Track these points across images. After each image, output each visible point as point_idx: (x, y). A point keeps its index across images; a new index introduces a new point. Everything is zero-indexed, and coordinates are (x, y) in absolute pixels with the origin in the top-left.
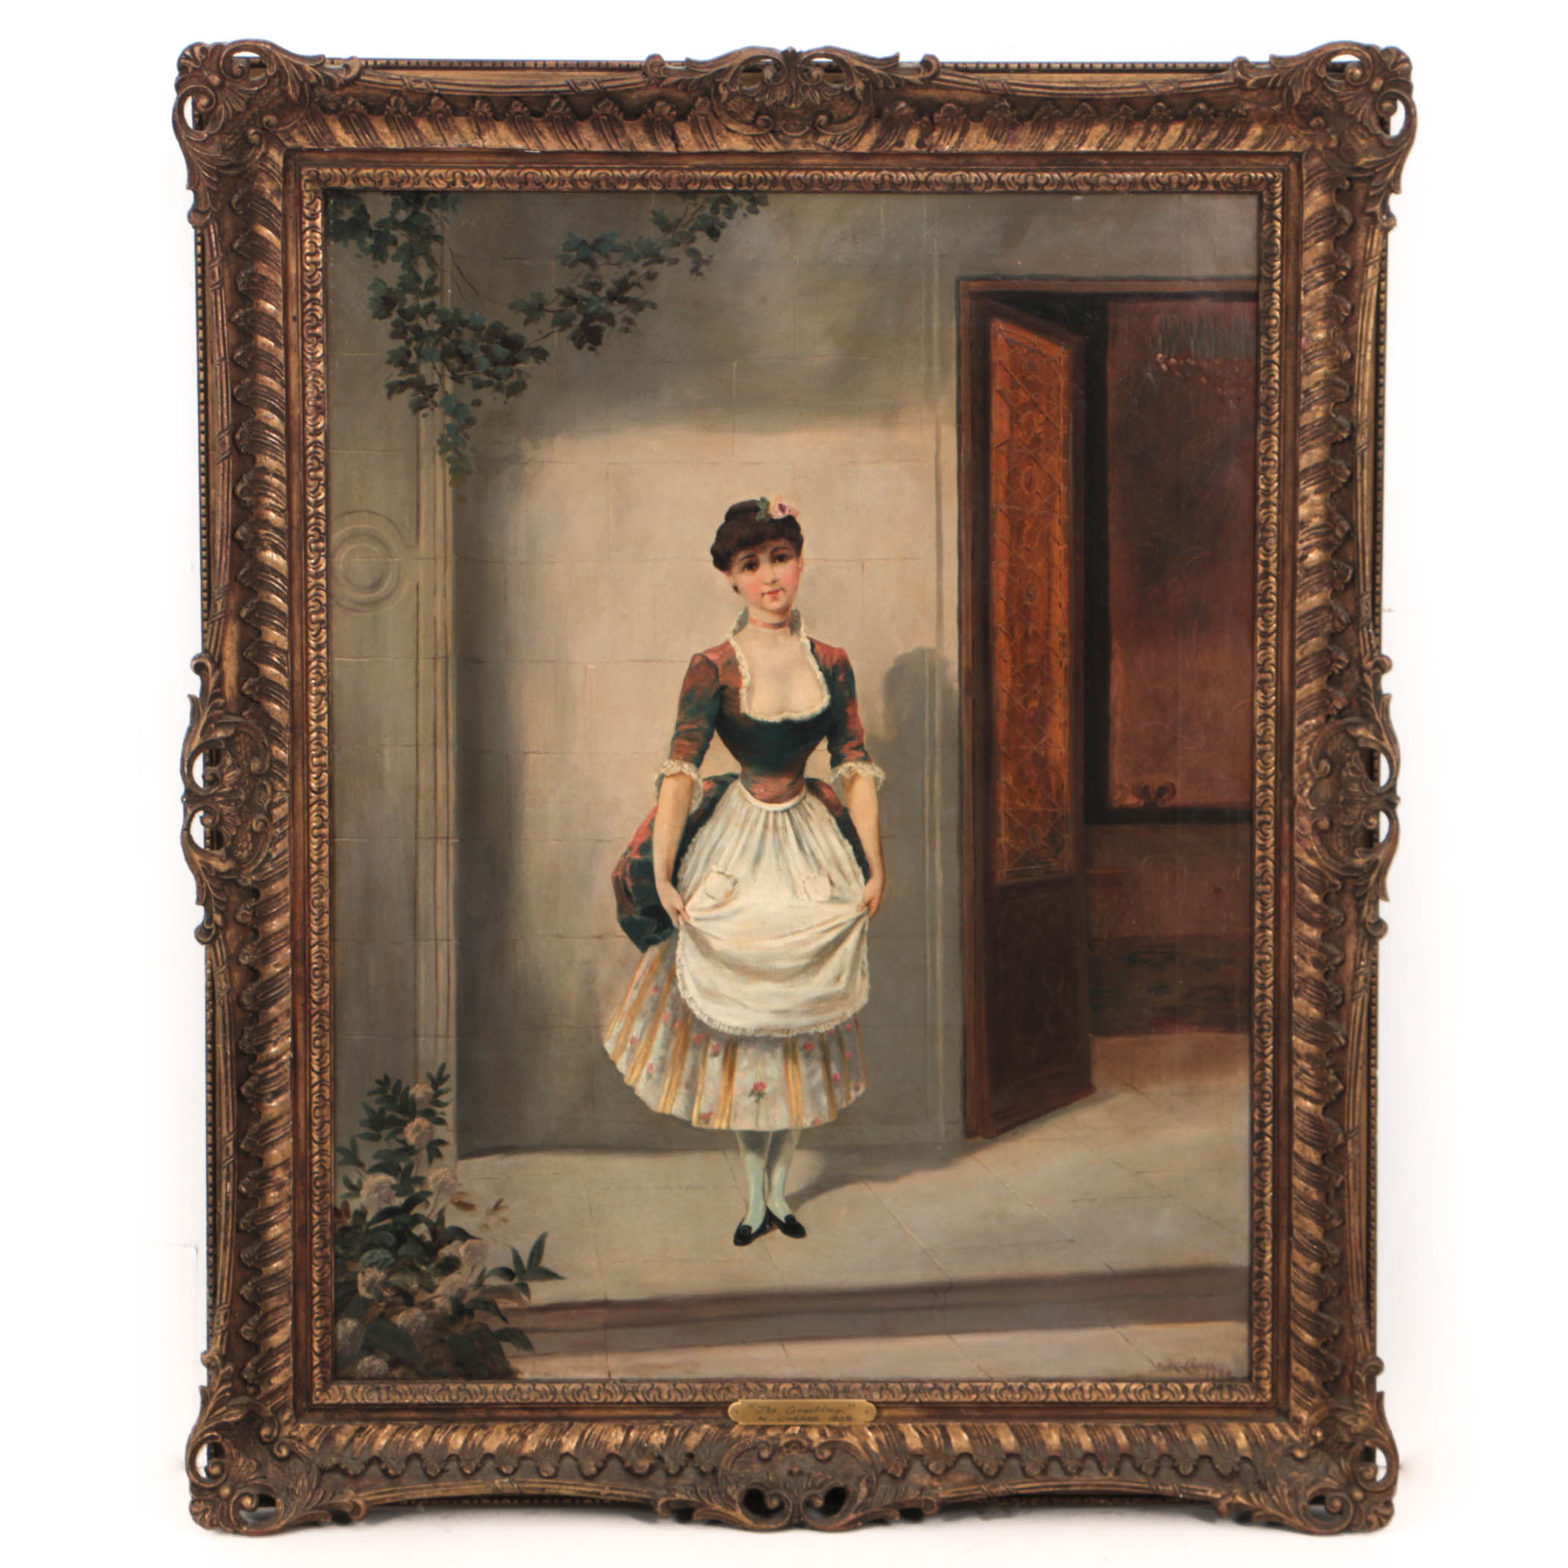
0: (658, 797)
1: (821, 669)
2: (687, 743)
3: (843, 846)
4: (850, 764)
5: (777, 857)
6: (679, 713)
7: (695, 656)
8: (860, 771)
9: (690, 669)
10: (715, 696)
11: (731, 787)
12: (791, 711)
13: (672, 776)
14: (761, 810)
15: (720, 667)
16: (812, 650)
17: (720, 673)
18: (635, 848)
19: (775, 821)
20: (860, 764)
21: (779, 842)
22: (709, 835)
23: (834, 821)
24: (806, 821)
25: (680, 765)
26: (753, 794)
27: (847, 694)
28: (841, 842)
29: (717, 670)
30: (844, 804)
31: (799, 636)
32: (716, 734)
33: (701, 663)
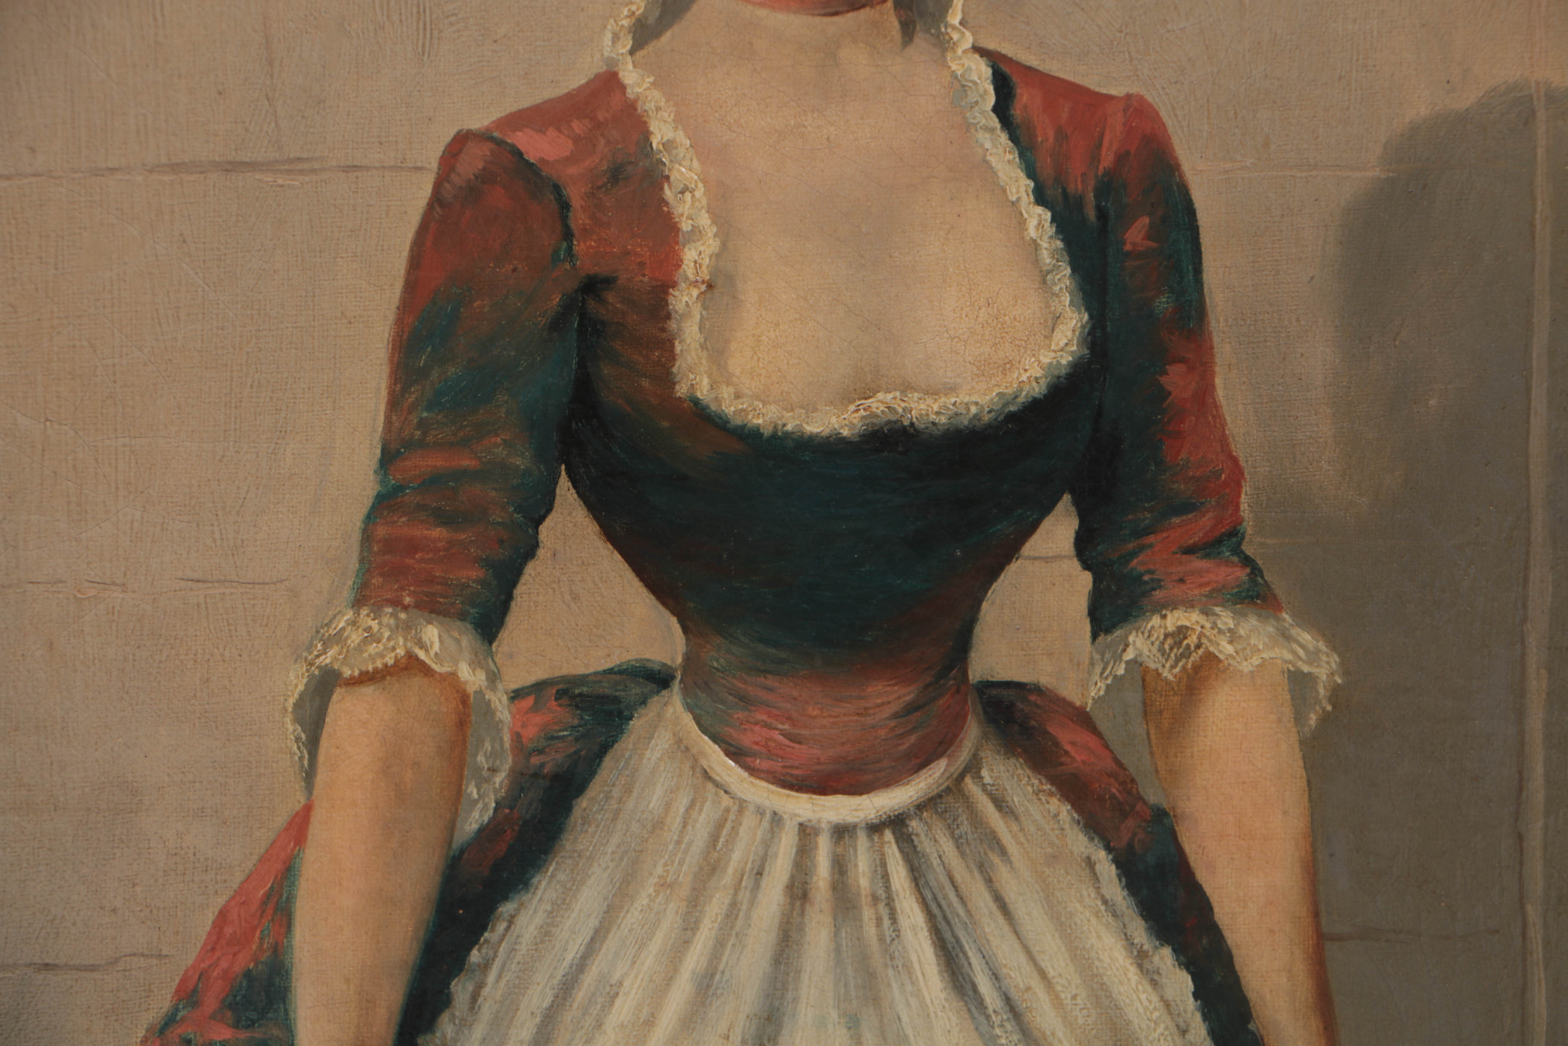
0: (309, 776)
1: (1041, 198)
2: (437, 533)
3: (1154, 980)
4: (1175, 619)
5: (853, 1023)
6: (394, 403)
7: (461, 140)
8: (1225, 648)
9: (437, 199)
10: (557, 324)
11: (637, 724)
12: (907, 388)
13: (366, 678)
14: (777, 819)
15: (576, 196)
16: (1002, 110)
17: (579, 219)
18: (211, 1003)
19: (840, 866)
20: (1226, 618)
21: (863, 959)
22: (546, 933)
23: (1107, 868)
24: (984, 870)
25: (407, 627)
26: (735, 753)
27: (1163, 304)
28: (1140, 958)
29: (565, 206)
30: (1153, 796)
31: (943, 44)
32: (565, 489)
33: (486, 177)
